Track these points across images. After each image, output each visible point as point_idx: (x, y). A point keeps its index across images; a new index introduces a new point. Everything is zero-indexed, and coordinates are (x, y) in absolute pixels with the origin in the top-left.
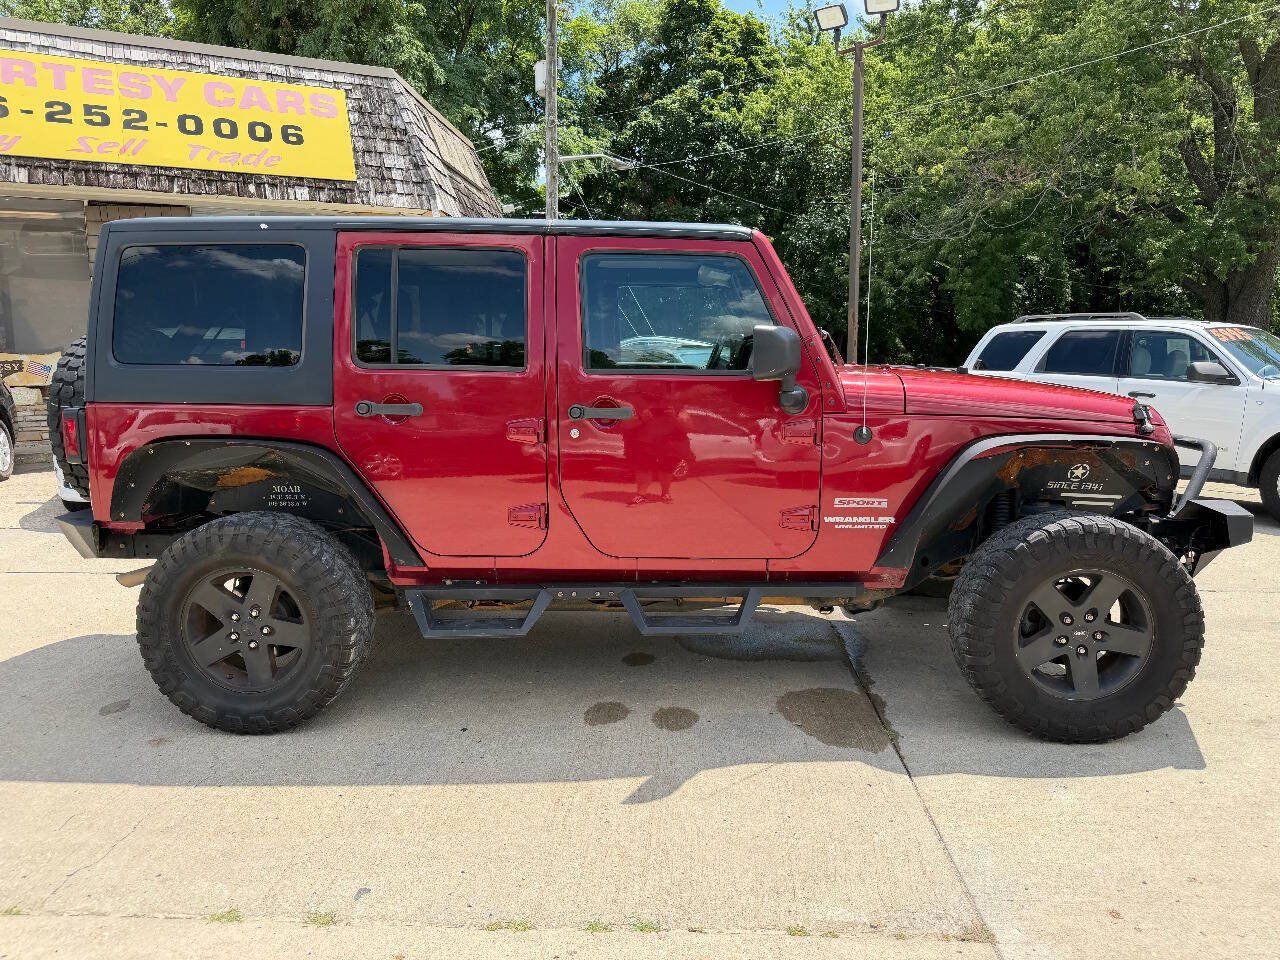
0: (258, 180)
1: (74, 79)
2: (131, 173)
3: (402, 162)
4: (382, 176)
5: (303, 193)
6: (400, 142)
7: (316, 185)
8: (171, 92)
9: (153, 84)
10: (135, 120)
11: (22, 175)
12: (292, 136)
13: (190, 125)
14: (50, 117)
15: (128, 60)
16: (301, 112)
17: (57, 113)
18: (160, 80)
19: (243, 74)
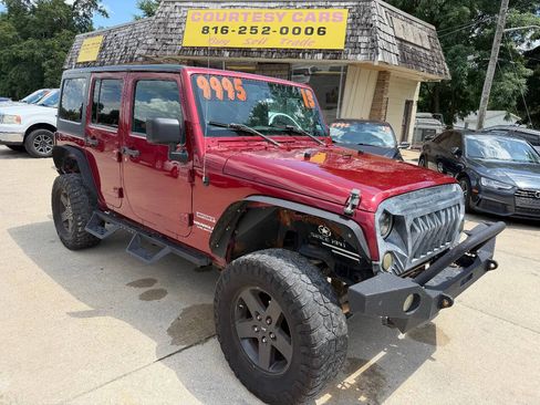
0: (303, 51)
1: (250, 17)
2: (260, 51)
3: (366, 39)
4: (356, 47)
5: (320, 56)
6: (368, 30)
7: (326, 52)
8: (280, 18)
9: (275, 16)
10: (266, 30)
11: (227, 54)
12: (322, 31)
13: (284, 31)
14: (240, 32)
15: (269, 8)
16: (327, 20)
17: (242, 31)
18: (278, 14)
19: (308, 7)
